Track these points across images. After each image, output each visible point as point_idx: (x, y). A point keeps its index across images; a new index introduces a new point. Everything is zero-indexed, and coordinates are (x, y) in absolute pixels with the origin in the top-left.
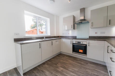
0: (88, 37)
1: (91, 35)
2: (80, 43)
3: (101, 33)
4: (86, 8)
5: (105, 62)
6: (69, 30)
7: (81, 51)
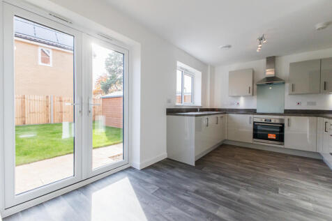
0: (283, 112)
1: (287, 108)
2: (270, 120)
3: (309, 103)
4: (278, 57)
5: (319, 153)
6: (240, 96)
7: (272, 136)
